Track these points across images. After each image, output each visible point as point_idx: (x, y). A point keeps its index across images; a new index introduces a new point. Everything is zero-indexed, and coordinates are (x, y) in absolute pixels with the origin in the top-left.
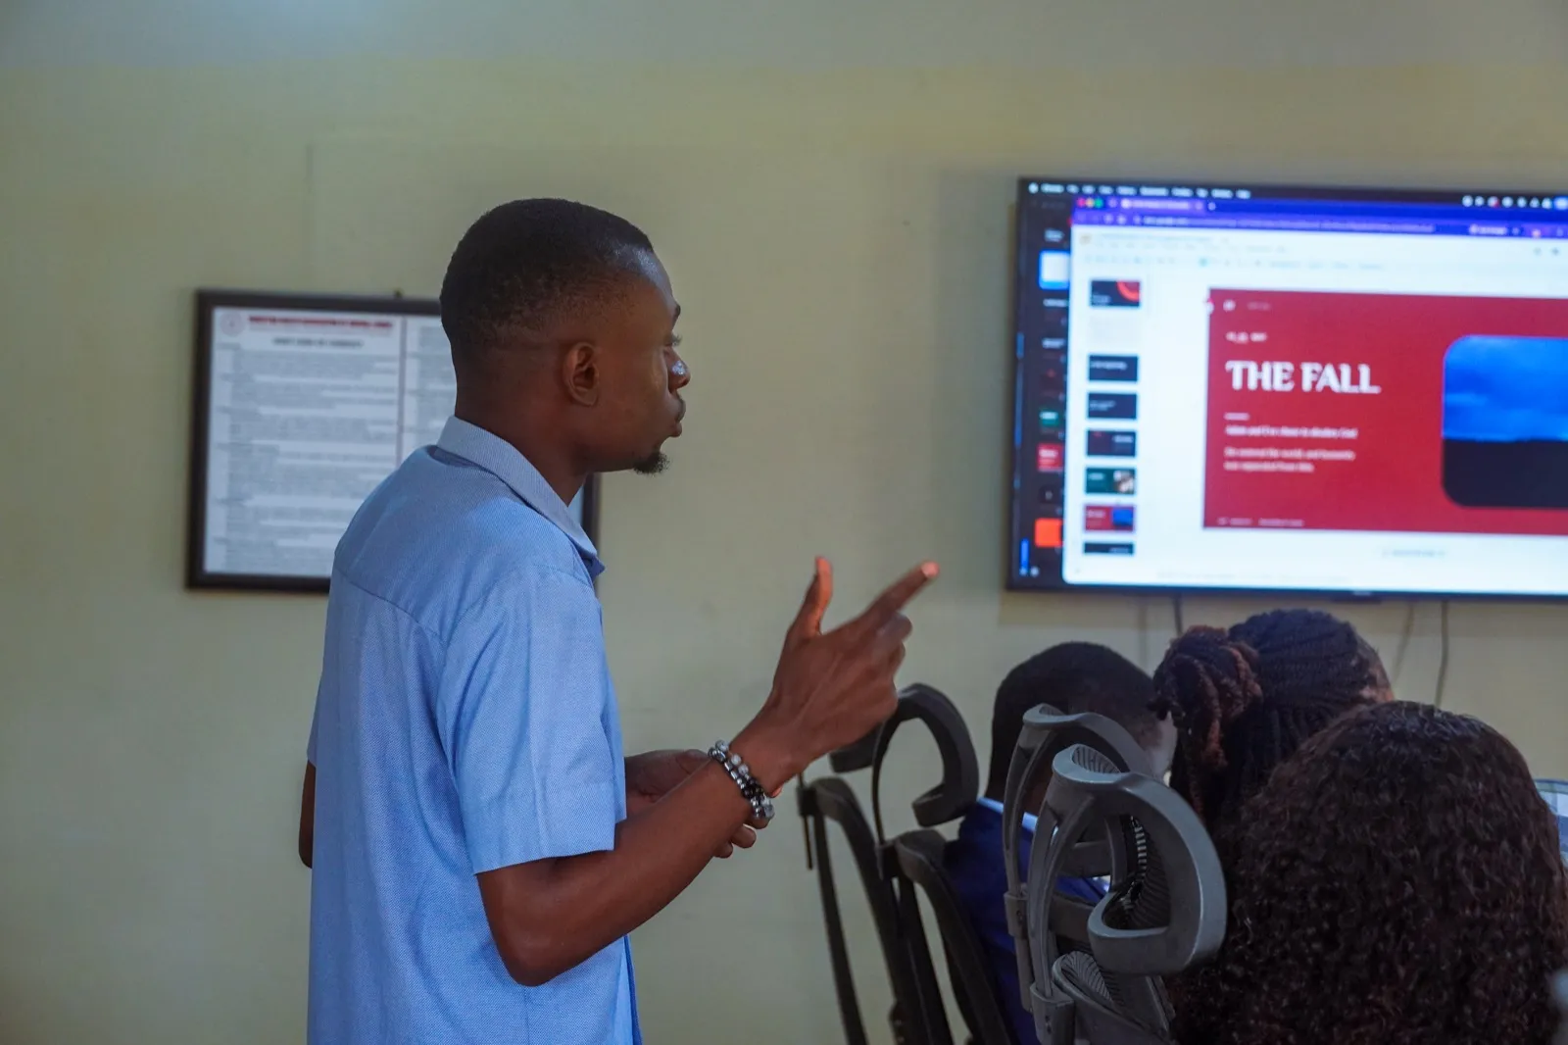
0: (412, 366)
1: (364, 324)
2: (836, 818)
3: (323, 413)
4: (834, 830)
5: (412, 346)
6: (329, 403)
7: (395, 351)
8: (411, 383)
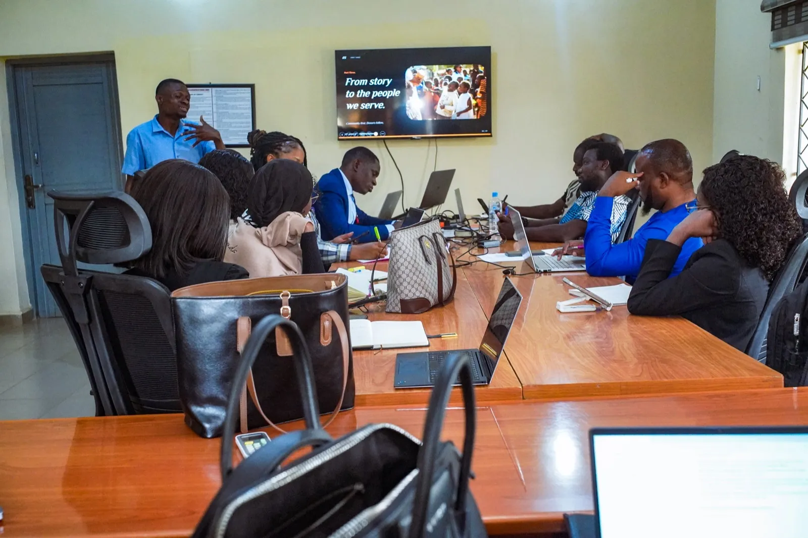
0: (214, 99)
1: (203, 90)
3: (196, 110)
5: (214, 94)
6: (198, 107)
7: (211, 96)
8: (214, 102)
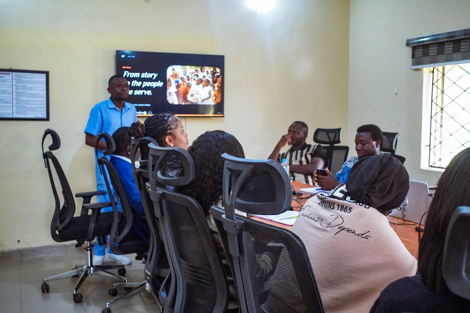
0: (14, 81)
1: (5, 74)
2: (50, 158)
4: (50, 160)
5: (14, 78)
7: (11, 78)
8: (14, 84)
